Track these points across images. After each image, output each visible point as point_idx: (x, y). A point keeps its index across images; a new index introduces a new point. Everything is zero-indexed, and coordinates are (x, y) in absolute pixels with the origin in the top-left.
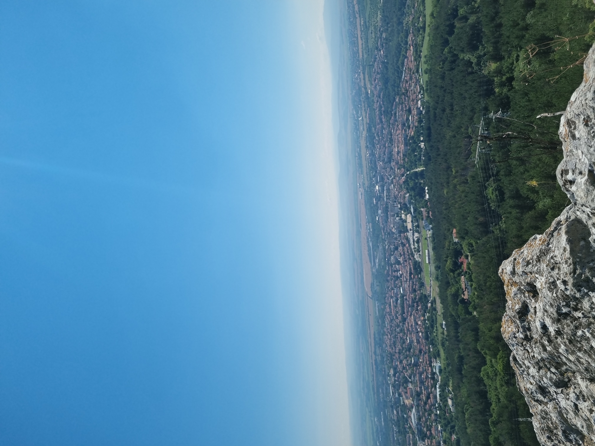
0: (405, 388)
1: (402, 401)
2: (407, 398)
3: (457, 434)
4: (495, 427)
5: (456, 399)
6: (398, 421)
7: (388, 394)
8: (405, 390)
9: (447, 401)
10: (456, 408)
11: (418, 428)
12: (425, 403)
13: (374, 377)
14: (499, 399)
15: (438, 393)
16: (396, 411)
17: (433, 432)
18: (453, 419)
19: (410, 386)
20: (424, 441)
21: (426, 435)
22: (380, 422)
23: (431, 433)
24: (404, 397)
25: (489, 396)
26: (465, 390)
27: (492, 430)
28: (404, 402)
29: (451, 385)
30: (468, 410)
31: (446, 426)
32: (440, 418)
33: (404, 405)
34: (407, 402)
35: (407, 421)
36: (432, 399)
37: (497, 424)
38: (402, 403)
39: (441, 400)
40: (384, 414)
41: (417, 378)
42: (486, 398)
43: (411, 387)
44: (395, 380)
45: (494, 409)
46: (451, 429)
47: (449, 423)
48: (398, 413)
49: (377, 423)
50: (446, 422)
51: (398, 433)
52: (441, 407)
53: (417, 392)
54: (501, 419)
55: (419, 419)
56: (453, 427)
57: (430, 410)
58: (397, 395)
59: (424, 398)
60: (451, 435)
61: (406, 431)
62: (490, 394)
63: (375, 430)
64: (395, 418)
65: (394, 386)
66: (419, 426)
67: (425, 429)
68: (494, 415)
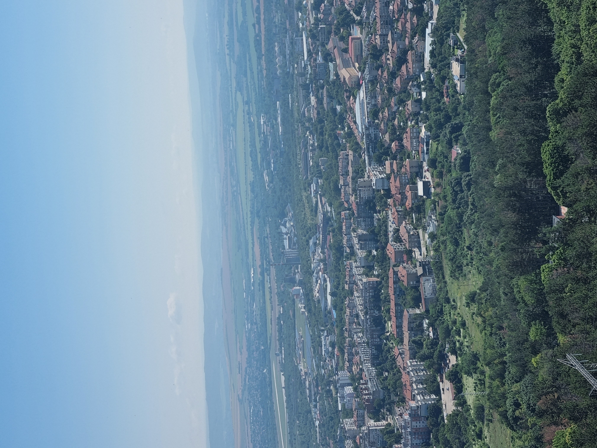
0: (342, 39)
1: (332, 72)
2: (346, 64)
3: (465, 144)
4: (559, 122)
5: (472, 61)
6: (320, 121)
7: (296, 55)
8: (342, 45)
9: (449, 66)
10: (469, 82)
11: (368, 136)
12: (393, 75)
13: (259, 14)
14: (579, 55)
15: (428, 48)
16: (317, 97)
17: (406, 143)
18: (460, 109)
19: (357, 32)
20: (381, 163)
21: (387, 152)
22: (274, 127)
23: (401, 147)
24: (338, 61)
25: (555, 49)
26: (499, 36)
27: (552, 129)
28: (337, 75)
29: (463, 26)
30: (499, 85)
31: (440, 126)
32: (428, 109)
33: (338, 83)
34: (344, 73)
35: (342, 119)
36: (410, 65)
37: (565, 114)
38: (332, 77)
39: (434, 66)
40: (285, 104)
41: (377, 12)
42: (549, 54)
43: (359, 35)
44: (317, 20)
45: (562, 81)
46: (451, 133)
47: (448, 118)
48: (320, 101)
49: (264, 128)
50: (441, 116)
51: (317, 152)
52: (431, 81)
53: (375, 47)
54: (577, 102)
55: (375, 113)
56: (457, 128)
57: (404, 90)
58: (320, 59)
59: (390, 62)
60: (451, 147)
61: (339, 145)
62: (559, 44)
63: (258, 146)
64: (314, 114)
65: (313, 36)
66: (372, 130)
67: (387, 137)
68: (562, 94)
